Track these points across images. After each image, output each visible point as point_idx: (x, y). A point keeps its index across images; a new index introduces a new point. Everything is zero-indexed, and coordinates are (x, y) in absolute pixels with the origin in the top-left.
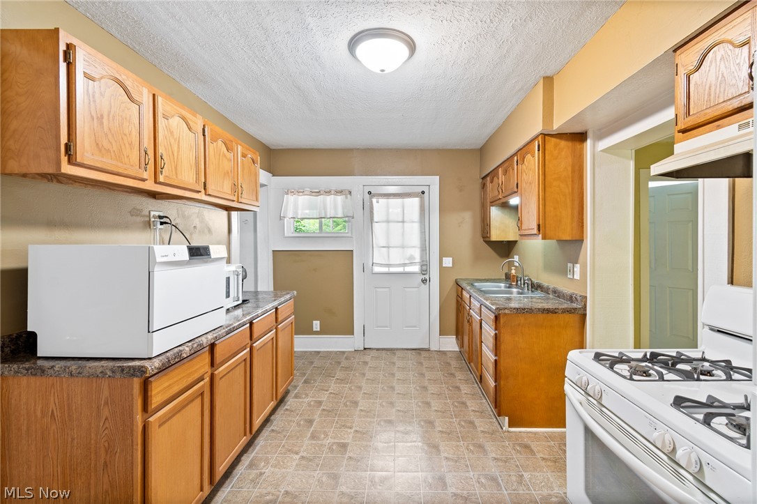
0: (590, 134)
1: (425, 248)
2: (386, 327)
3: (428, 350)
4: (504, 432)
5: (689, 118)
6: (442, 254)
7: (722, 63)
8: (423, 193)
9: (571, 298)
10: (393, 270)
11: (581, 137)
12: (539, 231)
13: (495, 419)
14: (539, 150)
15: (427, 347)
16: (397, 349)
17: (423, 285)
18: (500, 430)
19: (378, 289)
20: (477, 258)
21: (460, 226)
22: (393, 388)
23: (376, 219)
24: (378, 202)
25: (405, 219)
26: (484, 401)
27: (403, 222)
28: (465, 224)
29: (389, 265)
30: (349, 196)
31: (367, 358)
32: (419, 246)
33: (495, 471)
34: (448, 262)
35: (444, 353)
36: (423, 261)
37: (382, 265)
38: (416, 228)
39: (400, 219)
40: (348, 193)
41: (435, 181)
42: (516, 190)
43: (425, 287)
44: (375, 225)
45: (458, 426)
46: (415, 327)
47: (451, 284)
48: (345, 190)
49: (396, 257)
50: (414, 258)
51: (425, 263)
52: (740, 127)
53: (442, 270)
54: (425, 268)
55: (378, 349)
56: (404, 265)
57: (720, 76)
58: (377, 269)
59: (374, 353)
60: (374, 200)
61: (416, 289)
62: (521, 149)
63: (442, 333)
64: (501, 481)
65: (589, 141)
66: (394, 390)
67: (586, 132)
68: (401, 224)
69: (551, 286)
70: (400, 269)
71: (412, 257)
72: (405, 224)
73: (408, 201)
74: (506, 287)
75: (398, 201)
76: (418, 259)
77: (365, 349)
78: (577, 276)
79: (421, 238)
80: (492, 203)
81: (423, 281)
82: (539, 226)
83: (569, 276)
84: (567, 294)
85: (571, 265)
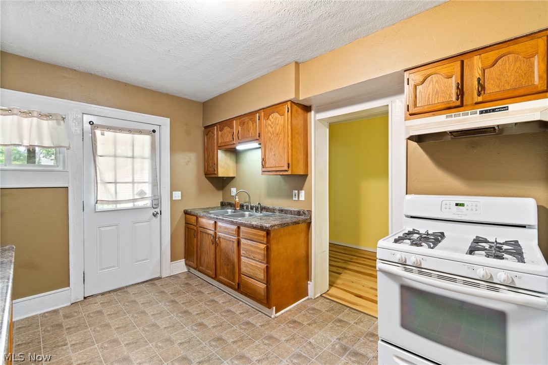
0: (313, 108)
1: (156, 184)
2: (114, 267)
3: (159, 278)
4: (274, 319)
5: (416, 109)
6: (173, 189)
7: (437, 84)
8: (154, 131)
9: (299, 213)
10: (120, 206)
11: (307, 109)
12: (289, 168)
13: (260, 313)
14: (288, 112)
15: (157, 275)
16: (127, 287)
17: (154, 218)
18: (270, 319)
19: (102, 229)
20: (201, 191)
21: (187, 164)
22: (107, 326)
23: (99, 152)
24: (103, 134)
25: (135, 155)
26: (241, 302)
27: (133, 157)
28: (191, 163)
29: (116, 202)
30: (62, 122)
31: (97, 307)
32: (151, 182)
33: (294, 350)
34: (177, 195)
35: (176, 276)
36: (155, 196)
37: (108, 202)
38: (147, 164)
39: (130, 154)
40: (60, 118)
41: (166, 122)
42: (258, 138)
43: (156, 220)
44: (99, 160)
45: (192, 332)
46: (147, 259)
47: (180, 214)
48: (56, 114)
49: (125, 193)
50: (145, 194)
51: (157, 197)
52: (447, 117)
53: (173, 202)
54: (156, 203)
55: (103, 294)
56: (134, 200)
57: (435, 91)
58: (100, 207)
59: (100, 299)
60: (98, 132)
61: (148, 223)
62: (264, 109)
63: (173, 259)
64: (304, 355)
65: (313, 112)
66: (111, 327)
67: (311, 106)
68: (131, 159)
69: (277, 208)
70: (130, 205)
71: (142, 193)
72: (135, 159)
73: (138, 137)
74: (232, 212)
75: (128, 136)
76: (149, 194)
77: (85, 298)
78: (302, 198)
79: (152, 174)
80: (220, 147)
81: (153, 214)
82: (289, 164)
83: (294, 199)
84: (294, 211)
85: (296, 191)
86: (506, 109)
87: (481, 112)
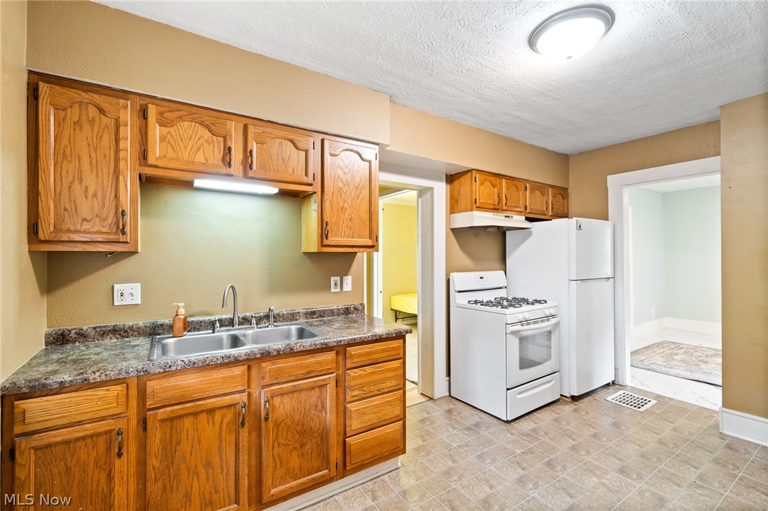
7: (489, 189)
14: (376, 160)
42: (312, 182)
57: (489, 193)
78: (348, 287)
83: (333, 290)
84: (339, 309)
85: (338, 278)
86: (512, 217)
87: (506, 216)
